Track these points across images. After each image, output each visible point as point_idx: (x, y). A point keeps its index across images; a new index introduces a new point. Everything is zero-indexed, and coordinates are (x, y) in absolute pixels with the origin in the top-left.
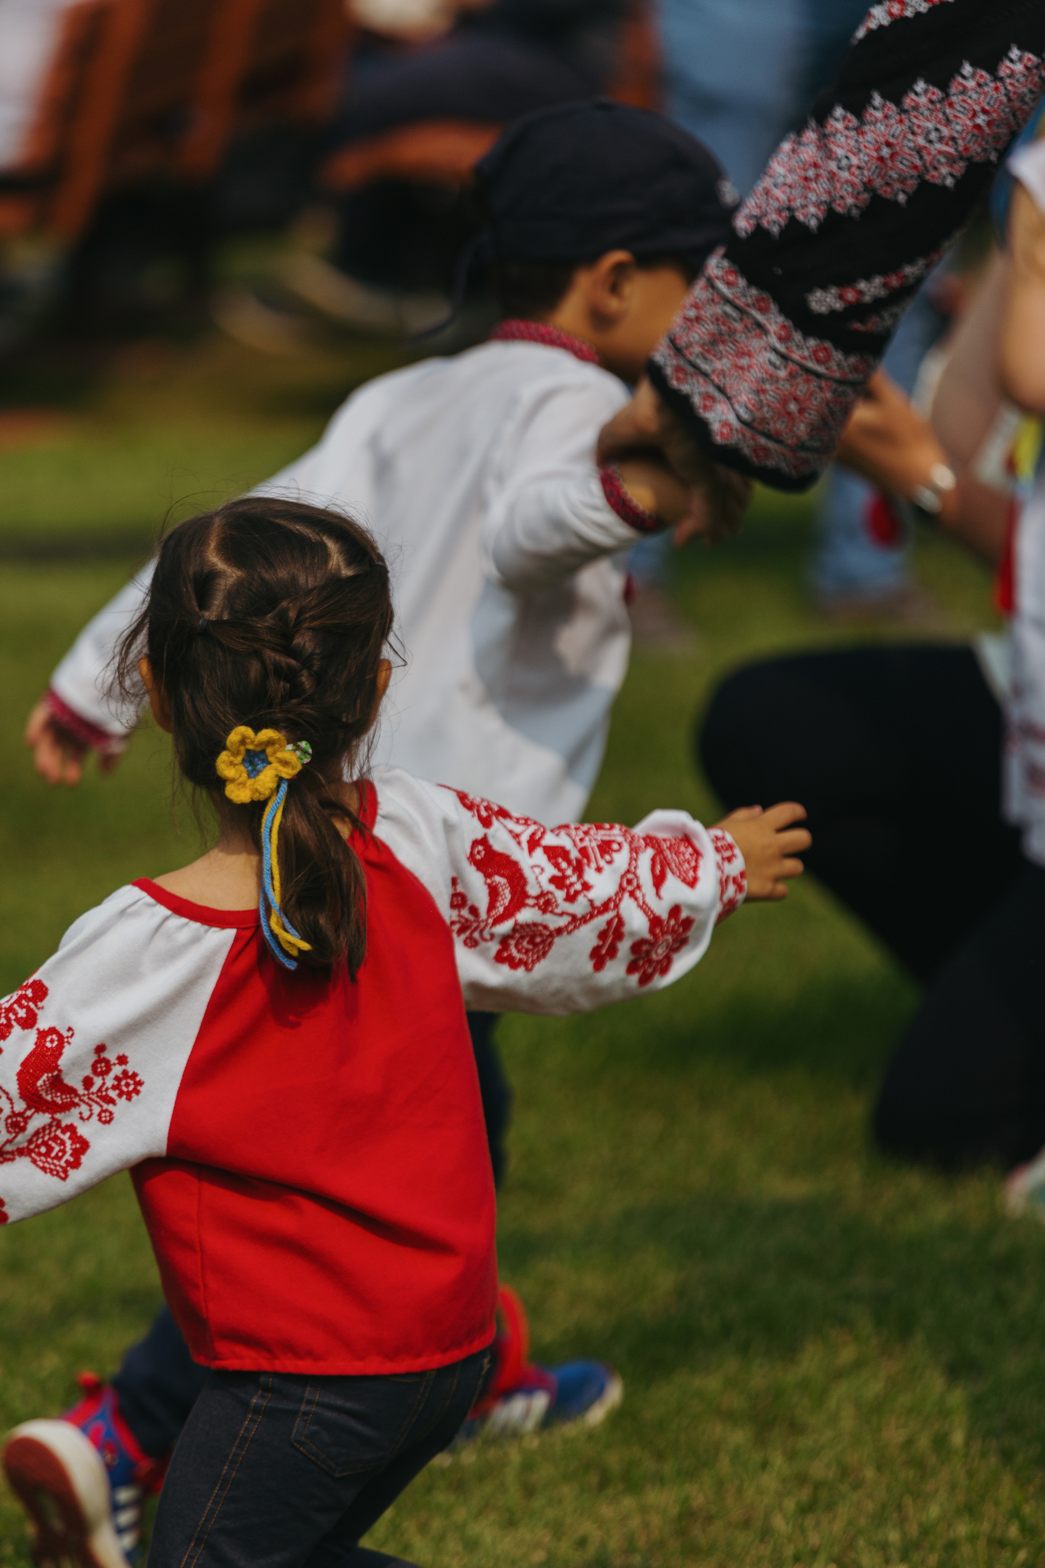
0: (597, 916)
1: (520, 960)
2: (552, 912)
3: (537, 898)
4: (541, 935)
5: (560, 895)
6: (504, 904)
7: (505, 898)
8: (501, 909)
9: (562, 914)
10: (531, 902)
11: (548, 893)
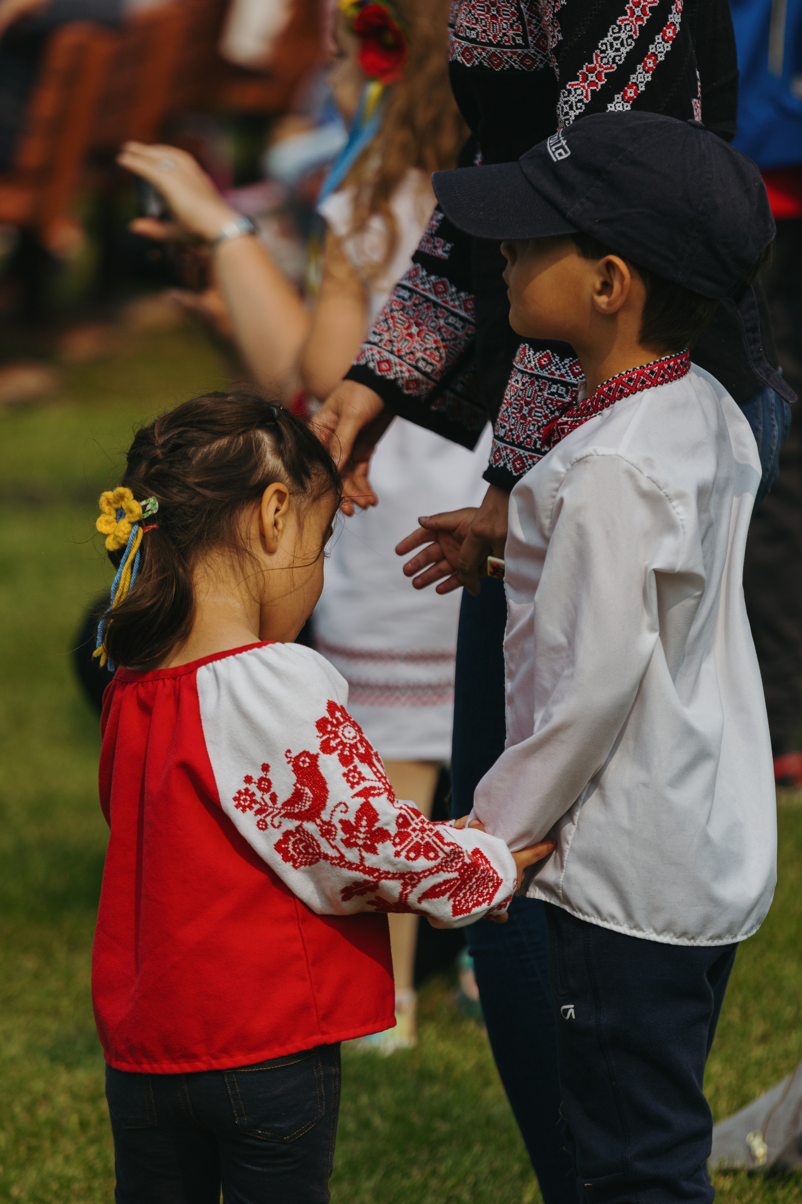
0: (360, 871)
1: (293, 855)
2: (328, 840)
3: (324, 823)
4: (314, 849)
5: (341, 835)
6: (301, 808)
7: (304, 806)
8: (297, 810)
9: (334, 847)
10: (318, 821)
11: (334, 826)
